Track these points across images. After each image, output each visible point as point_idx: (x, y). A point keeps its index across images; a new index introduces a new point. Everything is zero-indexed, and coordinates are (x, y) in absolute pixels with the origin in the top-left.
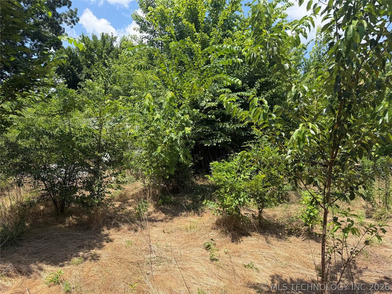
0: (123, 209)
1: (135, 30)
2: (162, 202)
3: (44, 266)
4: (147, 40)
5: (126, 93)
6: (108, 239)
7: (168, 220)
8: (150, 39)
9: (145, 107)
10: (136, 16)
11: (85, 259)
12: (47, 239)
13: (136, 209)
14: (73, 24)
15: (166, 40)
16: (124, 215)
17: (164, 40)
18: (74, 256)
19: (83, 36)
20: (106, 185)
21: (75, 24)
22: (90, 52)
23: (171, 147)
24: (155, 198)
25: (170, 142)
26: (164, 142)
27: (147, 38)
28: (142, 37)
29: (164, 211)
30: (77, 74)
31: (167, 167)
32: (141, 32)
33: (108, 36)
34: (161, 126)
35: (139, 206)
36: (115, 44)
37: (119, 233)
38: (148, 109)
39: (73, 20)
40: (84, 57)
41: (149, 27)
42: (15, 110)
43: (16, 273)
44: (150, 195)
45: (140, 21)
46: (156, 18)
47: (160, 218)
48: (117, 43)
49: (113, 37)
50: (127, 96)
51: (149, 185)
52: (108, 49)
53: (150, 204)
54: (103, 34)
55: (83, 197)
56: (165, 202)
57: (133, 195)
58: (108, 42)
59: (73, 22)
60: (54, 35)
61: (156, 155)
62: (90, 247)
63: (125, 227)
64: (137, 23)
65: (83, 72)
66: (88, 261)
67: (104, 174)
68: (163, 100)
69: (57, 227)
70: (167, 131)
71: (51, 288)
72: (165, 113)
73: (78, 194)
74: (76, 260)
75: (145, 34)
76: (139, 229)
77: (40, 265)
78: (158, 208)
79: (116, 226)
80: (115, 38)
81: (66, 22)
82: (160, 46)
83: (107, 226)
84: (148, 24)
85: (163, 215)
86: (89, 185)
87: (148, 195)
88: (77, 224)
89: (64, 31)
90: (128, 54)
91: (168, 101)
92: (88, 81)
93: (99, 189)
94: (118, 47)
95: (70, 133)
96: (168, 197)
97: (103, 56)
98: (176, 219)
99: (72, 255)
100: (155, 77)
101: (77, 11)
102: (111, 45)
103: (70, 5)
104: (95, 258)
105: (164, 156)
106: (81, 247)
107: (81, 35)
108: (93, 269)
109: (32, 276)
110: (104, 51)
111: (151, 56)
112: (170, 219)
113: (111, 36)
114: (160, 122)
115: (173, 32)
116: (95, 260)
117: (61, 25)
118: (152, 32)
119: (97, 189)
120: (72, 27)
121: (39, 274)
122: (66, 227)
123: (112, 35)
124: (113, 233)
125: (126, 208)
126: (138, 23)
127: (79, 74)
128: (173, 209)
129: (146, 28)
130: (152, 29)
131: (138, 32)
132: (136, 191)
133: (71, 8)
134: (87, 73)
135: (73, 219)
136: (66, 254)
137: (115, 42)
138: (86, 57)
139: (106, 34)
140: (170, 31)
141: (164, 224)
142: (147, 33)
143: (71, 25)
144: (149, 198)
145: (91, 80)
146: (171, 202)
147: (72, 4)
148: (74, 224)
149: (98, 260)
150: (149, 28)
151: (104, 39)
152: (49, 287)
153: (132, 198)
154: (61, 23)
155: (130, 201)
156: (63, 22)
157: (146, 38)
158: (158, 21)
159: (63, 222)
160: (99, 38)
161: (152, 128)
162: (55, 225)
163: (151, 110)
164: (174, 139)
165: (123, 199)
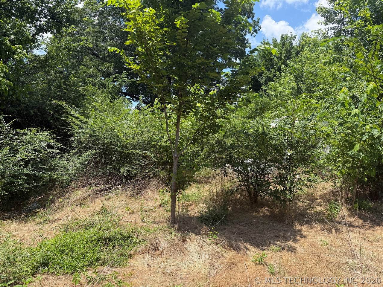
0: (312, 208)
1: (319, 23)
2: (358, 206)
3: (249, 246)
4: (333, 31)
5: (309, 90)
6: (302, 234)
7: (367, 228)
8: (337, 30)
9: (339, 103)
10: (321, 9)
11: (283, 249)
12: (247, 224)
13: (326, 209)
14: (255, 33)
15: (358, 26)
16: (314, 214)
17: (356, 27)
18: (272, 244)
19: (264, 42)
20: (298, 181)
21: (257, 33)
22: (270, 55)
23: (371, 146)
24: (349, 201)
25: (371, 140)
26: (363, 139)
27: (334, 29)
28: (327, 30)
29: (361, 217)
30: (258, 78)
31: (365, 168)
32: (326, 24)
33: (287, 36)
34: (359, 122)
35: (331, 207)
36: (294, 43)
37: (312, 231)
38: (343, 104)
39: (256, 29)
40: (264, 62)
41: (336, 16)
42: (224, 115)
43: (229, 247)
44: (342, 198)
45: (326, 13)
46: (345, 5)
47: (357, 224)
48: (296, 41)
49: (293, 36)
50: (310, 93)
51: (341, 188)
52: (287, 49)
53: (343, 208)
54: (282, 35)
55: (276, 191)
56: (362, 207)
57: (320, 196)
58: (287, 43)
59: (256, 31)
60: (239, 47)
61: (353, 153)
62: (286, 239)
63: (318, 226)
64: (322, 16)
65: (263, 75)
66: (285, 251)
67: (295, 171)
68: (357, 93)
69: (253, 215)
70: (368, 127)
71: (257, 266)
72: (364, 107)
73: (271, 187)
74: (273, 247)
75: (331, 25)
76: (333, 230)
77: (245, 244)
78: (352, 212)
79: (309, 223)
80: (295, 37)
81: (249, 32)
82: (349, 34)
83: (299, 222)
84: (335, 13)
85: (361, 222)
86: (281, 180)
87: (340, 197)
88: (270, 215)
89: (248, 41)
90: (321, 50)
91: (369, 93)
92: (270, 83)
93: (291, 185)
94: (298, 45)
95: (264, 132)
96: (365, 202)
97: (282, 57)
98: (377, 228)
99: (270, 242)
100: (344, 68)
101: (259, 20)
102: (290, 45)
103: (253, 17)
104: (291, 250)
105: (363, 155)
106: (277, 237)
107: (262, 42)
108: (290, 259)
109: (241, 252)
110: (283, 53)
111: (338, 48)
112: (370, 227)
113: (290, 36)
114: (358, 117)
115: (368, 15)
116: (292, 251)
117: (245, 37)
118: (339, 21)
119: (289, 185)
120: (255, 36)
121: (246, 252)
122: (261, 216)
123: (292, 35)
124: (305, 229)
125: (316, 208)
126: (324, 16)
127: (260, 78)
128: (374, 216)
129: (332, 19)
130: (339, 18)
131: (323, 25)
132: (324, 192)
133: (254, 19)
134: (267, 76)
135: (266, 210)
136: (265, 240)
137: (294, 41)
138: (266, 61)
139: (285, 35)
140: (365, 15)
141: (362, 230)
142: (333, 24)
143: (254, 35)
144: (341, 200)
145: (273, 83)
146: (370, 209)
147: (255, 15)
148: (267, 215)
149: (295, 252)
150: (336, 18)
151: (283, 40)
152: (256, 265)
153: (320, 199)
154: (245, 35)
155: (319, 201)
156: (247, 33)
157: (332, 29)
158: (348, 8)
159: (257, 212)
160: (279, 41)
161: (347, 124)
162: (251, 212)
163: (346, 104)
164: (376, 136)
165: (311, 198)
